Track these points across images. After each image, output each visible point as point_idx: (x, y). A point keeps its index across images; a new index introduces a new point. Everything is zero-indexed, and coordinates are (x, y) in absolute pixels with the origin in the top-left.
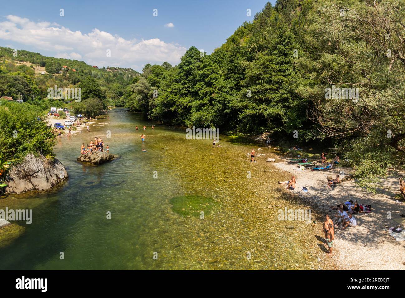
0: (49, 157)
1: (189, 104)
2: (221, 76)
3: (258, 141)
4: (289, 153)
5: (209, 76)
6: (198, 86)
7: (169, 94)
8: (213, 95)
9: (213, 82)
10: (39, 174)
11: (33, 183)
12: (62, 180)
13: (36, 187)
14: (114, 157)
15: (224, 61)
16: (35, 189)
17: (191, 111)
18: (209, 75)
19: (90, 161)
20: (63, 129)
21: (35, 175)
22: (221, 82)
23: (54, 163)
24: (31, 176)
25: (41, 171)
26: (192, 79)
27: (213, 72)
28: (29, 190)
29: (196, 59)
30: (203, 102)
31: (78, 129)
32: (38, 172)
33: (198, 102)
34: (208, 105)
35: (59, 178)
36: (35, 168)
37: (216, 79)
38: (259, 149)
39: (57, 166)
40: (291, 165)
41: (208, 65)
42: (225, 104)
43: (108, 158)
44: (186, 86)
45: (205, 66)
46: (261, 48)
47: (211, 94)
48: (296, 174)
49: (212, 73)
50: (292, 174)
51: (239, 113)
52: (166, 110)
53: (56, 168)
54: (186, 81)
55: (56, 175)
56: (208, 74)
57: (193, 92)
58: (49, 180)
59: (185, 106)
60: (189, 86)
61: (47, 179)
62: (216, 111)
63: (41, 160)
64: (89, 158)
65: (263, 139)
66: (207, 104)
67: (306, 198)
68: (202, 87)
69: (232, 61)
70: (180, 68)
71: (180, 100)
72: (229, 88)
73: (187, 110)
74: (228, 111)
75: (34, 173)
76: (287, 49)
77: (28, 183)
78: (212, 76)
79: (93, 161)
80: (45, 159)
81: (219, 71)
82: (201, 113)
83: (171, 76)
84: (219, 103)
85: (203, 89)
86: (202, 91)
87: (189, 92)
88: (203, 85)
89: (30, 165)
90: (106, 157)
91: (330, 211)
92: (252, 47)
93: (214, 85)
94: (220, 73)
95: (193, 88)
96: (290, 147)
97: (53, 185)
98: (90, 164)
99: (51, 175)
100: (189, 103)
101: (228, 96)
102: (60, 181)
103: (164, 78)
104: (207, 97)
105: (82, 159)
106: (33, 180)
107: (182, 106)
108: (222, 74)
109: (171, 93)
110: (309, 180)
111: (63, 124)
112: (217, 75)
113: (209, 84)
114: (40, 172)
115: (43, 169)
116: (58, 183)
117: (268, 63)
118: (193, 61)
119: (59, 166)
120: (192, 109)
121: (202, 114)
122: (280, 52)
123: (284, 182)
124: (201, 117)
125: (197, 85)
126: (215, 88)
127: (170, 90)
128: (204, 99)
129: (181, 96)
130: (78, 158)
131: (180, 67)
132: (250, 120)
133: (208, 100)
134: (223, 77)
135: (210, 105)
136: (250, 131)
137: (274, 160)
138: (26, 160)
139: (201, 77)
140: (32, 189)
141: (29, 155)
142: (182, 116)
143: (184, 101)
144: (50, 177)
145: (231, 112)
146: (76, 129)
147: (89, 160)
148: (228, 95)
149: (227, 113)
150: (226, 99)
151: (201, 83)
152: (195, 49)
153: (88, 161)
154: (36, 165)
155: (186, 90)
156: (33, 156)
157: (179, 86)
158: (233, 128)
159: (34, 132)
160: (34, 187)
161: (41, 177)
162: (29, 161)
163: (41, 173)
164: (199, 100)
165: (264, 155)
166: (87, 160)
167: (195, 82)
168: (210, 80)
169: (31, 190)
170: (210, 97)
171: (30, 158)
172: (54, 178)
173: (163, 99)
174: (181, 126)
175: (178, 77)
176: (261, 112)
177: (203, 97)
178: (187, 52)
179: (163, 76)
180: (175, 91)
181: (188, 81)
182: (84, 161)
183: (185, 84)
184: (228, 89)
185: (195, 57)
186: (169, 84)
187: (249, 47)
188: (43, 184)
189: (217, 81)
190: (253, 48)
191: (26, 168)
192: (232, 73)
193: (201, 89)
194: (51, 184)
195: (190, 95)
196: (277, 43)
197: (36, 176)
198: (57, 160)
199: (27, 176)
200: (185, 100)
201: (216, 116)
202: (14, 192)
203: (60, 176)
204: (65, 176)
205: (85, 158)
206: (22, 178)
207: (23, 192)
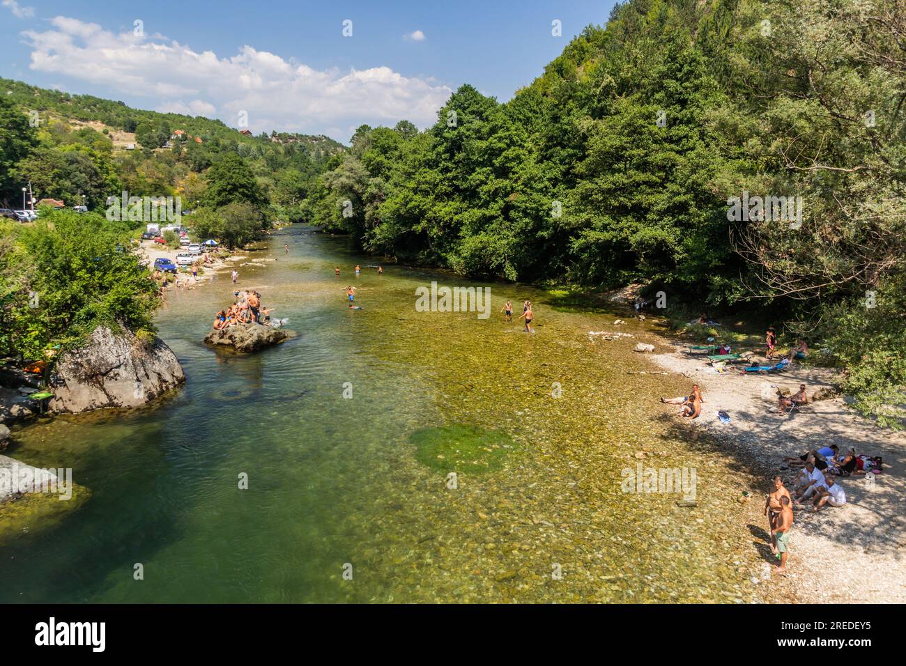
0: (142, 333)
1: (456, 218)
2: (530, 152)
3: (615, 302)
4: (687, 332)
5: (504, 154)
6: (478, 175)
7: (411, 193)
8: (512, 197)
9: (512, 168)
10: (122, 371)
11: (107, 391)
12: (171, 387)
13: (115, 401)
14: (285, 337)
15: (537, 118)
16: (111, 404)
17: (461, 234)
18: (502, 150)
19: (232, 345)
20: (174, 272)
21: (112, 374)
22: (530, 167)
23: (153, 347)
24: (104, 375)
25: (126, 365)
26: (464, 160)
27: (513, 143)
28: (98, 407)
29: (473, 112)
30: (488, 213)
31: (206, 273)
32: (118, 367)
33: (477, 213)
34: (501, 219)
35: (165, 381)
36: (112, 359)
37: (517, 158)
38: (617, 322)
39: (160, 354)
40: (693, 361)
41: (501, 127)
42: (539, 219)
43: (271, 339)
44: (449, 175)
45: (493, 131)
46: (625, 87)
47: (507, 195)
48: (703, 382)
49: (509, 146)
50: (694, 380)
51: (572, 239)
52: (404, 230)
53: (158, 358)
54: (450, 165)
55: (159, 374)
56: (500, 148)
57: (466, 190)
58: (143, 386)
59: (446, 222)
60: (457, 176)
61: (139, 382)
62: (519, 233)
63: (126, 340)
64: (230, 337)
65: (627, 300)
66: (496, 217)
67: (726, 438)
68: (487, 178)
69: (555, 119)
70: (436, 135)
71: (435, 208)
72: (549, 180)
73: (452, 231)
74: (545, 234)
75: (111, 370)
76: (686, 88)
77: (98, 391)
78: (510, 153)
79: (238, 345)
80: (135, 338)
81: (525, 142)
82: (483, 237)
83: (415, 152)
84: (526, 214)
85: (489, 182)
86: (485, 188)
87: (457, 189)
88: (488, 174)
89: (102, 351)
90: (269, 337)
91: (783, 469)
92: (604, 84)
93: (514, 173)
94: (529, 145)
95: (464, 179)
96: (691, 318)
97: (151, 397)
98: (232, 350)
99: (147, 375)
100: (456, 214)
101: (545, 200)
102: (167, 388)
103: (400, 157)
104: (497, 202)
105: (216, 340)
106: (108, 384)
107: (441, 221)
108: (534, 149)
109: (415, 191)
110: (735, 395)
111: (173, 261)
112: (521, 151)
113: (503, 172)
114: (122, 366)
115: (131, 361)
116: (161, 393)
117: (641, 122)
118: (466, 118)
119: (165, 355)
120: (463, 228)
121: (485, 239)
122: (670, 95)
123: (674, 400)
124: (484, 248)
125: (474, 174)
126: (516, 181)
127: (412, 184)
128: (492, 205)
129: (439, 198)
130: (207, 338)
131: (438, 132)
132: (597, 255)
133: (500, 208)
134: (534, 156)
135: (504, 219)
136: (597, 280)
137: (651, 347)
138: (92, 340)
139: (484, 155)
140: (105, 405)
141: (99, 329)
142: (440, 245)
143: (444, 210)
144: (144, 379)
145: (552, 237)
147: (230, 341)
148: (545, 196)
149: (542, 237)
150: (542, 205)
151: (485, 169)
152: (471, 90)
153: (229, 345)
154: (115, 352)
155: (449, 186)
156: (108, 331)
157: (432, 175)
158: (558, 273)
159: (109, 277)
160: (111, 400)
161: (126, 379)
162: (100, 344)
163: (126, 370)
164: (480, 207)
165: (629, 335)
166: (227, 341)
167: (470, 167)
168: (506, 162)
169: (103, 406)
170: (505, 202)
171: (101, 335)
172: (154, 381)
173: (397, 206)
174: (439, 267)
175: (432, 156)
176: (623, 235)
177: (489, 202)
178: (453, 98)
179: (397, 153)
180: (424, 187)
181: (454, 163)
182: (219, 344)
183: (447, 170)
184: (547, 183)
185: (471, 108)
186: (411, 170)
187: (597, 86)
188: (129, 394)
189: (520, 163)
190: (605, 87)
191: (93, 358)
192: (555, 146)
193: (484, 183)
194: (147, 395)
195: (460, 195)
196: (663, 76)
197: (116, 375)
198: (161, 342)
199: (96, 376)
200: (447, 209)
201: (518, 245)
202: (66, 410)
203: (168, 377)
204: (177, 378)
205: (221, 337)
206: (84, 380)
207: (86, 410)
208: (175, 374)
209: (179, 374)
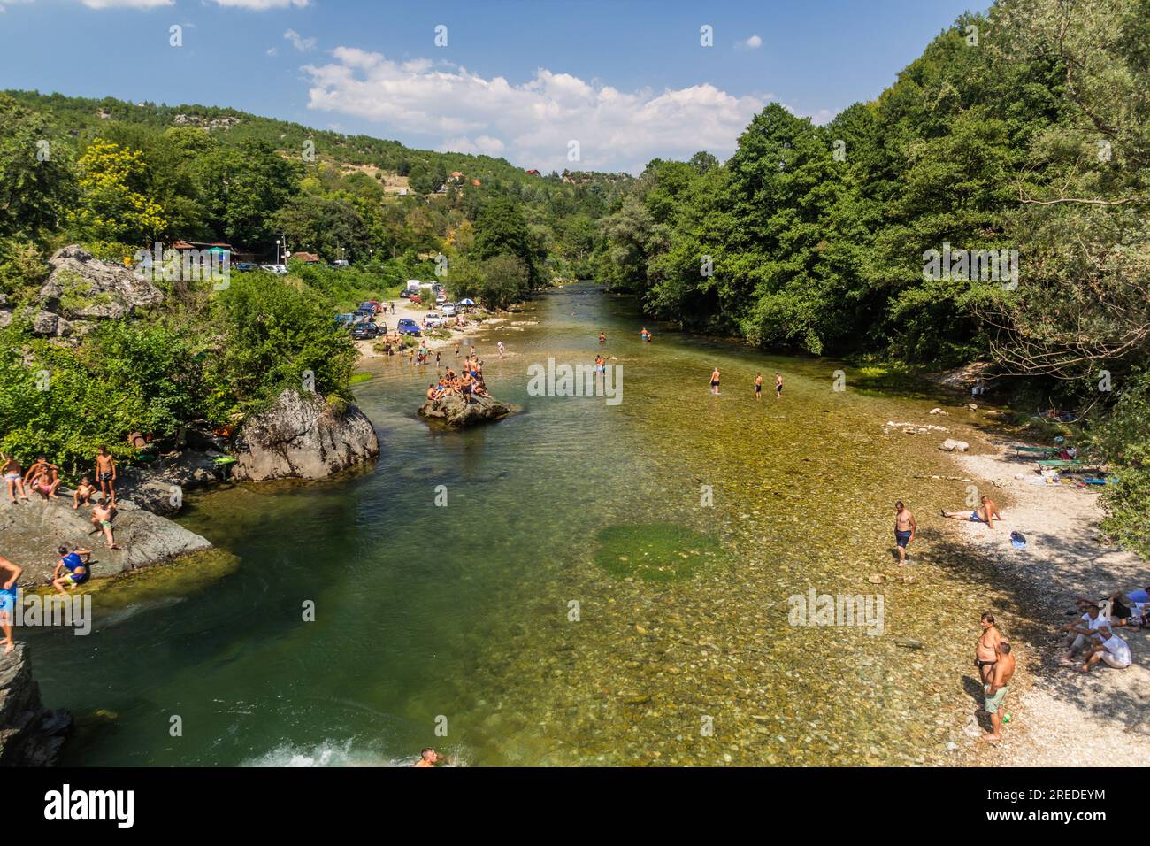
0: (333, 399)
1: (752, 273)
2: (849, 187)
3: (947, 387)
4: (1031, 428)
5: (813, 190)
6: (778, 220)
7: (698, 242)
8: (822, 246)
9: (823, 208)
10: (306, 440)
11: (290, 459)
12: (361, 460)
13: (297, 471)
14: (507, 412)
15: (863, 143)
16: (293, 474)
17: (754, 294)
18: (810, 185)
19: (444, 419)
20: (418, 335)
21: (296, 442)
22: (847, 206)
23: (346, 414)
24: (288, 442)
25: (311, 433)
26: (766, 200)
27: (825, 176)
28: (280, 476)
29: (780, 138)
30: (788, 266)
31: (454, 338)
32: (303, 434)
33: (775, 266)
34: (804, 274)
35: (355, 454)
36: (297, 425)
37: (832, 197)
38: (934, 411)
39: (353, 423)
40: (1015, 466)
41: (813, 156)
42: (848, 272)
43: (488, 413)
44: (745, 219)
45: (801, 160)
46: (972, 97)
47: (815, 243)
48: (1018, 494)
49: (821, 180)
50: (1005, 491)
51: (892, 300)
52: (689, 288)
53: (350, 428)
54: (747, 206)
55: (348, 445)
56: (808, 182)
57: (766, 238)
58: (328, 456)
59: (740, 279)
60: (756, 221)
61: (324, 452)
62: (828, 294)
63: (314, 405)
64: (443, 410)
65: (963, 383)
66: (797, 273)
67: (1010, 567)
68: (790, 222)
69: (881, 142)
70: (732, 170)
71: (727, 262)
72: (867, 223)
73: (745, 290)
74: (856, 294)
75: (295, 437)
76: (1059, 94)
77: (281, 459)
78: (821, 190)
79: (450, 419)
80: (326, 404)
81: (844, 174)
82: (781, 298)
83: (705, 191)
84: (835, 269)
85: (793, 227)
86: (786, 235)
87: (755, 236)
88: (792, 217)
89: (287, 416)
90: (485, 411)
91: (1070, 613)
92: (941, 95)
93: (824, 215)
94: (848, 178)
95: (765, 224)
96: (1033, 412)
97: (335, 469)
98: (443, 424)
99: (333, 445)
100: (753, 268)
101: (857, 250)
102: (356, 461)
103: (689, 198)
104: (801, 253)
105: (429, 411)
106: (292, 453)
107: (732, 277)
108: (853, 183)
109: (703, 240)
110: (1054, 513)
111: (418, 323)
112: (834, 187)
113: (811, 214)
114: (307, 434)
115: (317, 429)
116: (349, 465)
117: (979, 142)
118: (769, 145)
119: (359, 424)
120: (758, 286)
121: (781, 300)
122: (1033, 105)
123: (960, 514)
124: (780, 312)
125: (774, 217)
126: (827, 226)
127: (699, 232)
128: (794, 256)
129: (732, 248)
130: (421, 409)
131: (735, 165)
132: (929, 323)
133: (805, 261)
134: (854, 192)
135: (809, 275)
136: (928, 355)
137: (963, 445)
138: (278, 404)
139: (787, 193)
140: (287, 475)
141: (287, 392)
142: (733, 309)
143: (738, 263)
144: (330, 450)
145: (866, 299)
146: (449, 336)
147: (442, 414)
148: (857, 244)
149: (853, 298)
150: (852, 257)
151: (788, 211)
152: (780, 109)
153: (441, 418)
154: (300, 417)
155: (745, 233)
156: (296, 394)
157: (726, 220)
158: (878, 346)
160: (293, 469)
161: (310, 448)
162: (285, 408)
163: (311, 438)
164: (780, 259)
165: (943, 429)
166: (439, 414)
167: (771, 207)
168: (815, 201)
169: (285, 475)
170: (811, 252)
171: (288, 399)
172: (342, 452)
173: (678, 259)
174: (730, 335)
175: (726, 195)
176: (946, 296)
177: (792, 253)
178: (756, 121)
179: (685, 193)
180: (713, 234)
181: (753, 204)
182: (432, 416)
183: (744, 212)
184: (862, 228)
185: (778, 133)
186: (699, 214)
187: (932, 99)
188: (312, 465)
189: (834, 202)
190: (943, 100)
191: (278, 423)
192: (880, 178)
193: (786, 228)
194: (331, 467)
195: (758, 246)
196: (1027, 78)
197: (300, 443)
198: (357, 410)
199: (280, 442)
200: (742, 262)
201: (827, 309)
202: (247, 478)
203: (358, 449)
204: (369, 451)
205: (435, 409)
206: (268, 447)
207: (267, 478)
208: (369, 446)
209: (372, 446)
